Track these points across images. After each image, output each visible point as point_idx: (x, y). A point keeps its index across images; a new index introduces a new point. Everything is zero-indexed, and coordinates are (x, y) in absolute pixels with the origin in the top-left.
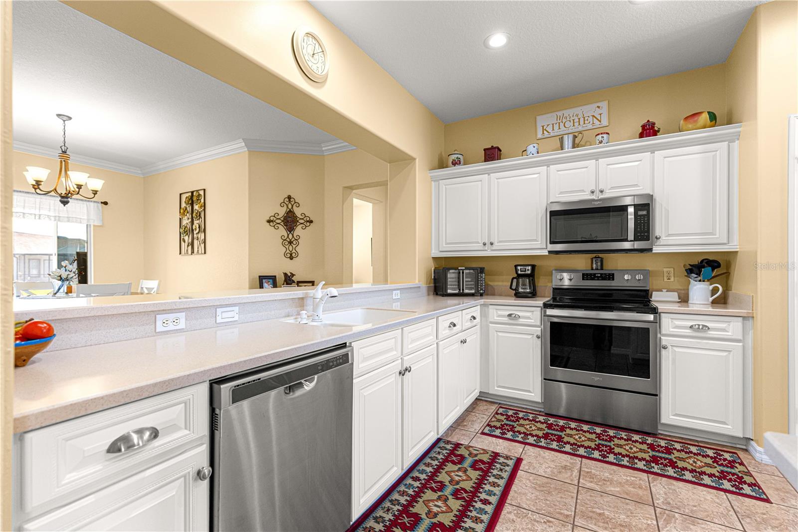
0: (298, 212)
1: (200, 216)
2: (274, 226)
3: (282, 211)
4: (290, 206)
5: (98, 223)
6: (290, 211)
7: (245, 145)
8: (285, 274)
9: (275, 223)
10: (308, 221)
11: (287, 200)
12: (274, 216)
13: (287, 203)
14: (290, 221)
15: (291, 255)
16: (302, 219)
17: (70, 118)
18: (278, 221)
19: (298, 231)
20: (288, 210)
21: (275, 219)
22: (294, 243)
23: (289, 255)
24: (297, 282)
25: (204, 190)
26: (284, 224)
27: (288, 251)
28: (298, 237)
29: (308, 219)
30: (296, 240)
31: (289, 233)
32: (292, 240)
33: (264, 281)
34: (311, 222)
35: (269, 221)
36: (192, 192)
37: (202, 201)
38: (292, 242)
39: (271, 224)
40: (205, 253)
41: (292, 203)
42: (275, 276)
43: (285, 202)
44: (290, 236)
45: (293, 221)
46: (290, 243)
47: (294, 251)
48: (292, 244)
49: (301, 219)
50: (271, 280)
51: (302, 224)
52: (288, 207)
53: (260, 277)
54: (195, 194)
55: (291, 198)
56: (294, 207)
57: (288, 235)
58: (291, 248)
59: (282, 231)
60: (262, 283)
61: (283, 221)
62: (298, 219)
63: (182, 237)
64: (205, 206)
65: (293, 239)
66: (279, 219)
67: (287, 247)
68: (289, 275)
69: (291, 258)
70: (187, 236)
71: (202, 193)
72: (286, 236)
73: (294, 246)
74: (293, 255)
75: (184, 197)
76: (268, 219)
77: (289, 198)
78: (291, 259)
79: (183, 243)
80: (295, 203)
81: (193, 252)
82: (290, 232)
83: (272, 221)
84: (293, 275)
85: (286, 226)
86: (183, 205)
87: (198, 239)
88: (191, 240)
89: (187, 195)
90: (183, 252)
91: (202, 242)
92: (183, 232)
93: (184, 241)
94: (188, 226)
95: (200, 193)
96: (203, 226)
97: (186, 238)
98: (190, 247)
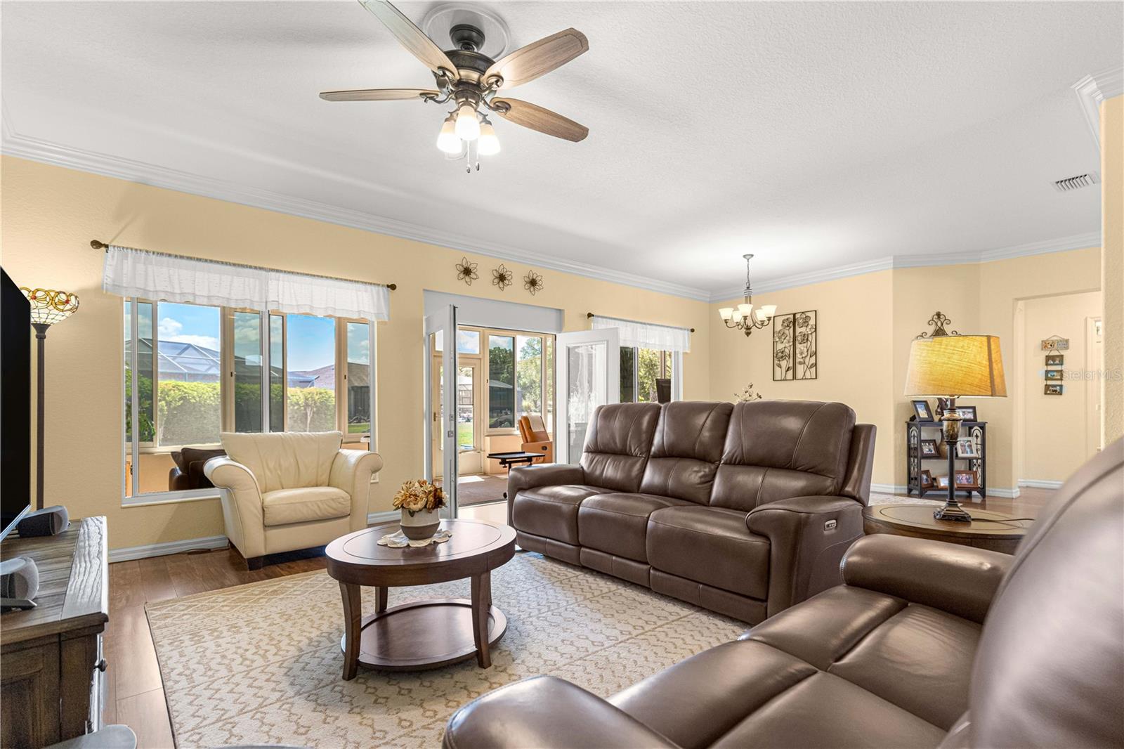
0: (947, 327)
1: (807, 340)
3: (931, 330)
4: (939, 324)
6: (940, 329)
8: (939, 399)
11: (936, 317)
12: (922, 336)
13: (936, 320)
20: (938, 328)
25: (816, 311)
36: (794, 315)
37: (812, 322)
40: (816, 378)
41: (942, 321)
42: (927, 401)
43: (934, 319)
50: (924, 406)
52: (936, 324)
54: (798, 316)
55: (940, 315)
56: (944, 325)
60: (916, 407)
63: (776, 362)
64: (816, 329)
70: (785, 361)
71: (812, 315)
75: (780, 320)
77: (938, 315)
79: (777, 369)
80: (945, 320)
81: (794, 378)
86: (779, 328)
87: (804, 363)
88: (791, 365)
89: (786, 317)
90: (778, 377)
91: (811, 367)
92: (778, 356)
93: (780, 366)
94: (787, 350)
95: (808, 314)
96: (814, 349)
97: (784, 363)
98: (791, 372)
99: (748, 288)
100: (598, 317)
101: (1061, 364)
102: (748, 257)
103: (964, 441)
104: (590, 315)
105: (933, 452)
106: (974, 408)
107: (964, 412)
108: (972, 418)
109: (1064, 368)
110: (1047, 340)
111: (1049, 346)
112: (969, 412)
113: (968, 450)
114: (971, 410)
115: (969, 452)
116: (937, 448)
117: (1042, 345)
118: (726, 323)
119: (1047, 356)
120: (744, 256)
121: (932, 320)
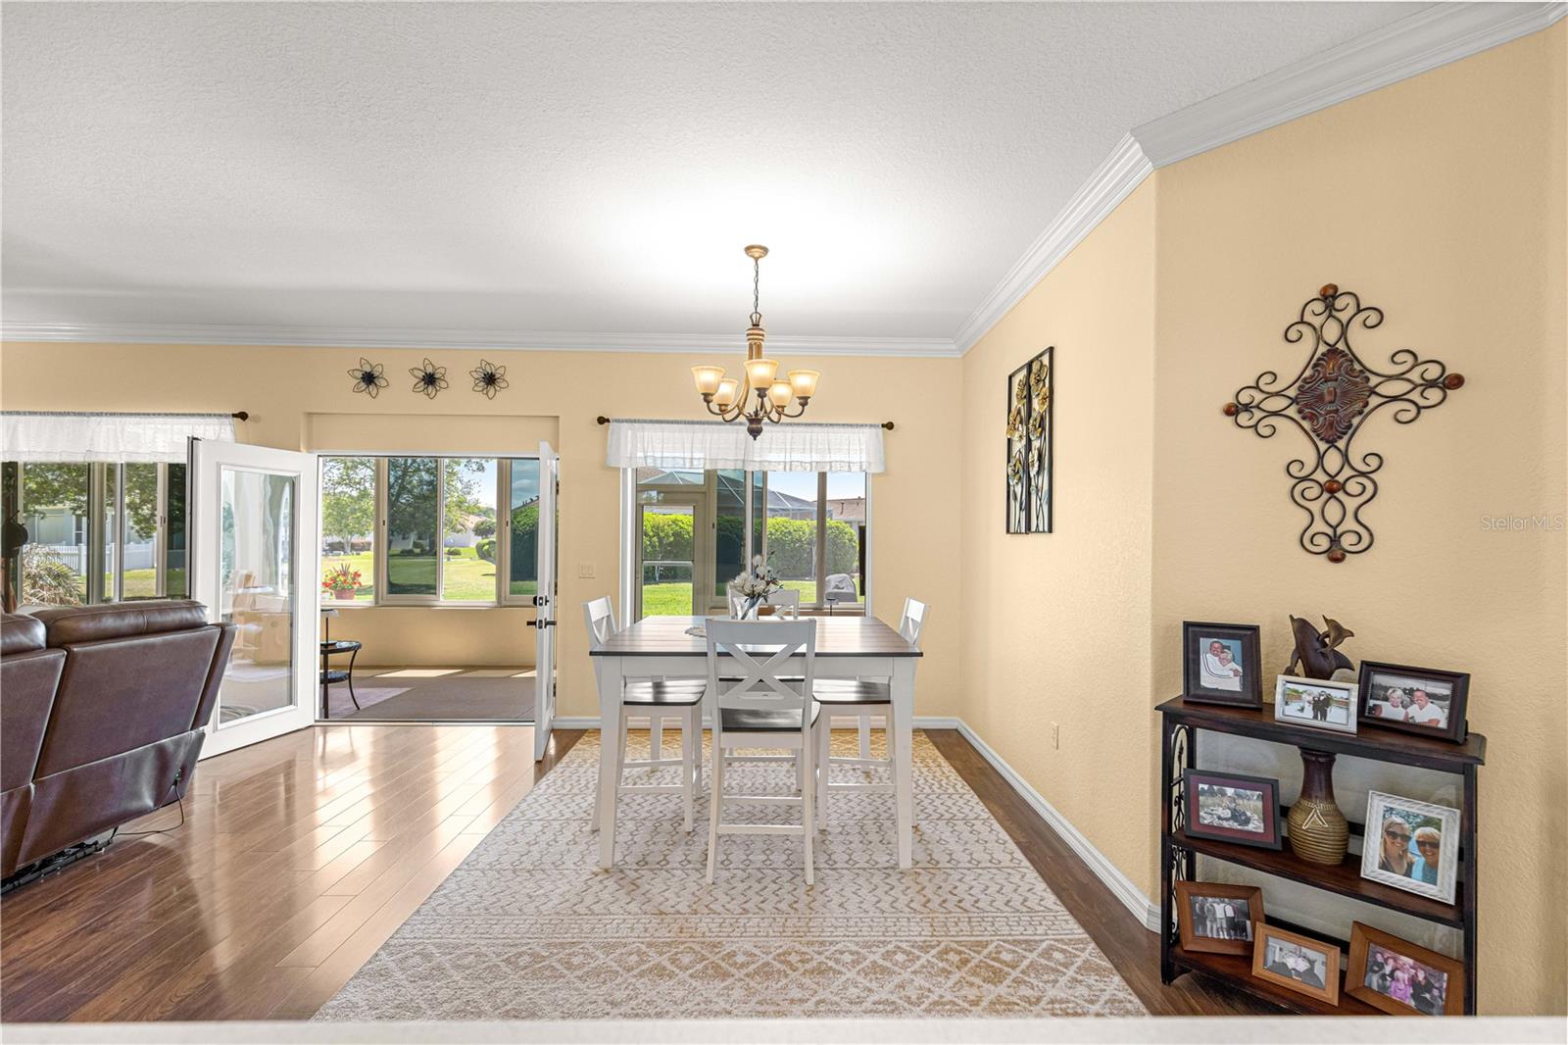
0: (1372, 349)
1: (1042, 425)
2: (1255, 427)
3: (1292, 362)
4: (1332, 333)
6: (1333, 351)
7: (1145, 152)
8: (1302, 627)
9: (1258, 414)
10: (1431, 384)
11: (1319, 307)
12: (1257, 387)
13: (1317, 321)
14: (1332, 396)
15: (1335, 540)
16: (1399, 377)
17: (765, 250)
18: (1275, 404)
19: (1376, 432)
20: (1323, 349)
21: (1260, 397)
22: (1353, 487)
23: (1324, 543)
24: (1364, 663)
25: (1051, 350)
26: (1300, 411)
27: (1319, 526)
28: (1374, 462)
29: (1433, 372)
30: (1365, 474)
31: (1323, 446)
32: (1341, 478)
33: (1205, 643)
34: (1451, 383)
35: (1232, 411)
36: (1030, 365)
37: (1048, 381)
38: (1342, 487)
39: (1243, 418)
41: (1345, 316)
42: (1255, 629)
43: (1308, 318)
44: (1333, 461)
45: (1345, 393)
46: (1332, 492)
47: (1350, 524)
48: (1340, 495)
49: (1390, 378)
50: (1236, 645)
51: (1395, 399)
52: (1318, 334)
53: (1187, 625)
54: (1033, 367)
55: (1334, 297)
56: (1355, 332)
57: (1321, 458)
58: (1333, 512)
59: (1294, 442)
60: (1197, 652)
61: (1294, 401)
62: (1374, 380)
64: (1051, 396)
65: (1347, 472)
66: (1278, 394)
67: (1315, 507)
68: (1323, 628)
69: (1336, 554)
70: (1019, 485)
71: (1046, 359)
72: (1311, 460)
73: (1351, 504)
74: (1347, 541)
75: (1015, 383)
76: (1231, 400)
77: (1329, 296)
78: (1336, 560)
79: (1012, 504)
80: (1359, 311)
81: (1028, 528)
82: (1332, 443)
83: (1247, 408)
84: (1340, 632)
85: (1311, 418)
86: (1015, 405)
87: (1037, 491)
89: (1020, 376)
91: (1045, 502)
95: (1042, 361)
99: (756, 325)
102: (756, 251)
103: (1407, 816)
104: (602, 420)
105: (1256, 825)
106: (1459, 682)
107: (1410, 692)
108: (1443, 725)
112: (1432, 697)
113: (1419, 861)
114: (1443, 689)
115: (1417, 871)
120: (748, 249)
121: (1302, 322)
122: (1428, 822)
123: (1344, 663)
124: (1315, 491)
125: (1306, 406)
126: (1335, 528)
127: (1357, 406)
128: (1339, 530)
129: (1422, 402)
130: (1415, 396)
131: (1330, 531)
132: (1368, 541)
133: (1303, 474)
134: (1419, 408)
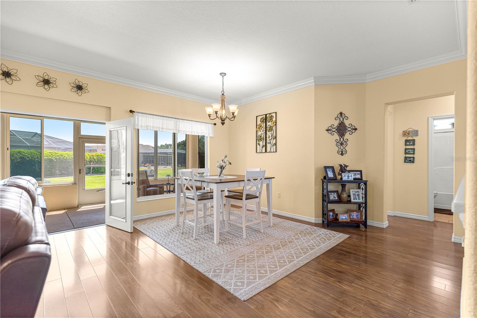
0: (347, 123)
1: (272, 129)
2: (331, 133)
3: (336, 123)
4: (342, 119)
5: (212, 136)
6: (342, 123)
7: (314, 81)
8: (341, 165)
9: (332, 131)
10: (353, 129)
12: (331, 127)
13: (339, 117)
14: (341, 130)
15: (342, 152)
16: (350, 128)
17: (225, 74)
18: (334, 130)
19: (347, 136)
20: (340, 122)
21: (332, 128)
22: (344, 144)
23: (341, 153)
25: (276, 113)
26: (337, 131)
27: (340, 150)
28: (347, 140)
29: (354, 128)
30: (346, 142)
31: (340, 137)
34: (356, 129)
35: (327, 130)
36: (266, 115)
37: (274, 119)
39: (329, 132)
40: (276, 152)
41: (343, 117)
42: (333, 167)
44: (342, 140)
45: (343, 129)
46: (342, 144)
47: (344, 150)
49: (349, 128)
51: (349, 131)
52: (340, 120)
53: (324, 167)
54: (268, 116)
55: (342, 114)
56: (345, 120)
58: (342, 148)
59: (336, 136)
62: (347, 128)
63: (258, 142)
64: (276, 123)
65: (344, 142)
67: (339, 147)
69: (342, 154)
70: (262, 142)
71: (274, 115)
72: (339, 139)
73: (344, 146)
74: (344, 152)
75: (259, 118)
76: (327, 128)
77: (341, 114)
78: (342, 155)
79: (258, 146)
80: (345, 117)
81: (266, 151)
82: (342, 137)
83: (330, 130)
84: (347, 166)
85: (339, 133)
86: (259, 123)
87: (270, 143)
88: (264, 144)
89: (262, 117)
90: (258, 151)
91: (274, 146)
92: (259, 139)
93: (259, 144)
94: (262, 136)
95: (272, 115)
96: (275, 135)
97: (261, 143)
98: (264, 148)
99: (223, 94)
100: (138, 112)
101: (414, 144)
102: (223, 74)
103: (355, 192)
104: (131, 111)
105: (336, 198)
106: (361, 171)
107: (355, 174)
108: (360, 178)
109: (415, 147)
110: (406, 131)
111: (407, 134)
112: (358, 174)
113: (357, 197)
114: (359, 173)
115: (357, 199)
116: (339, 196)
117: (403, 133)
118: (210, 116)
119: (406, 140)
120: (221, 74)
121: (338, 117)
122: (357, 192)
123: (347, 171)
124: (339, 145)
125: (339, 131)
126: (342, 150)
127: (345, 132)
128: (343, 150)
129: (353, 132)
130: (352, 131)
131: (341, 151)
132: (346, 152)
133: (338, 142)
134: (352, 133)
